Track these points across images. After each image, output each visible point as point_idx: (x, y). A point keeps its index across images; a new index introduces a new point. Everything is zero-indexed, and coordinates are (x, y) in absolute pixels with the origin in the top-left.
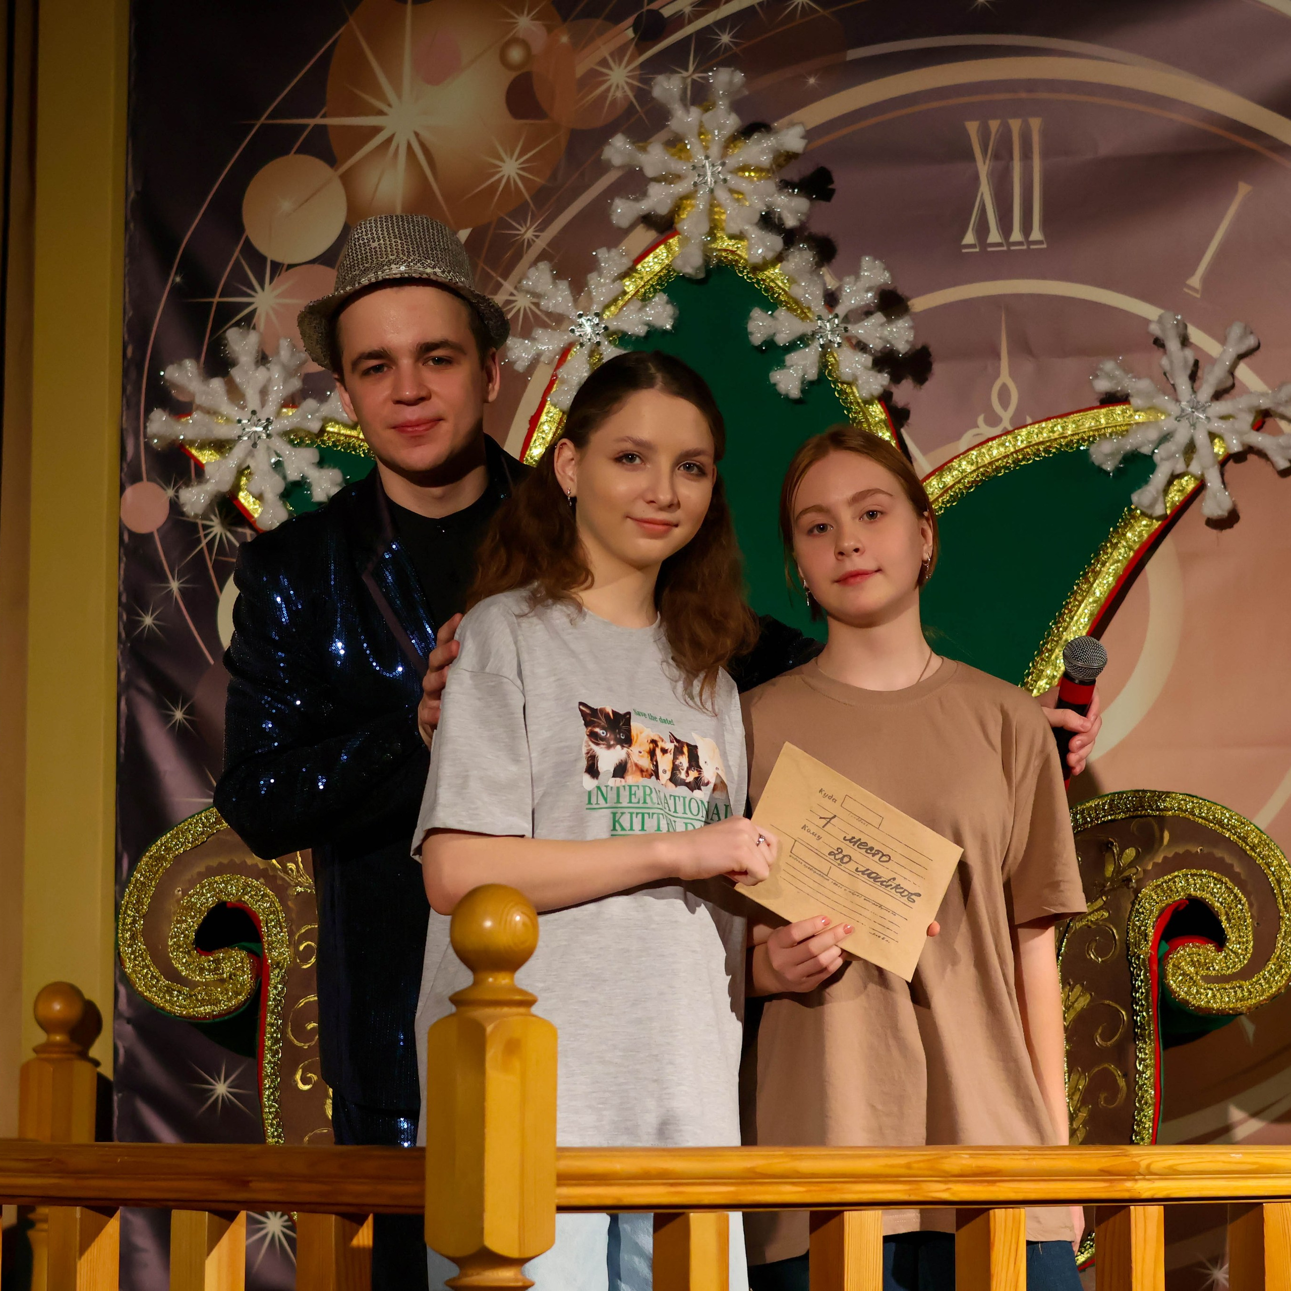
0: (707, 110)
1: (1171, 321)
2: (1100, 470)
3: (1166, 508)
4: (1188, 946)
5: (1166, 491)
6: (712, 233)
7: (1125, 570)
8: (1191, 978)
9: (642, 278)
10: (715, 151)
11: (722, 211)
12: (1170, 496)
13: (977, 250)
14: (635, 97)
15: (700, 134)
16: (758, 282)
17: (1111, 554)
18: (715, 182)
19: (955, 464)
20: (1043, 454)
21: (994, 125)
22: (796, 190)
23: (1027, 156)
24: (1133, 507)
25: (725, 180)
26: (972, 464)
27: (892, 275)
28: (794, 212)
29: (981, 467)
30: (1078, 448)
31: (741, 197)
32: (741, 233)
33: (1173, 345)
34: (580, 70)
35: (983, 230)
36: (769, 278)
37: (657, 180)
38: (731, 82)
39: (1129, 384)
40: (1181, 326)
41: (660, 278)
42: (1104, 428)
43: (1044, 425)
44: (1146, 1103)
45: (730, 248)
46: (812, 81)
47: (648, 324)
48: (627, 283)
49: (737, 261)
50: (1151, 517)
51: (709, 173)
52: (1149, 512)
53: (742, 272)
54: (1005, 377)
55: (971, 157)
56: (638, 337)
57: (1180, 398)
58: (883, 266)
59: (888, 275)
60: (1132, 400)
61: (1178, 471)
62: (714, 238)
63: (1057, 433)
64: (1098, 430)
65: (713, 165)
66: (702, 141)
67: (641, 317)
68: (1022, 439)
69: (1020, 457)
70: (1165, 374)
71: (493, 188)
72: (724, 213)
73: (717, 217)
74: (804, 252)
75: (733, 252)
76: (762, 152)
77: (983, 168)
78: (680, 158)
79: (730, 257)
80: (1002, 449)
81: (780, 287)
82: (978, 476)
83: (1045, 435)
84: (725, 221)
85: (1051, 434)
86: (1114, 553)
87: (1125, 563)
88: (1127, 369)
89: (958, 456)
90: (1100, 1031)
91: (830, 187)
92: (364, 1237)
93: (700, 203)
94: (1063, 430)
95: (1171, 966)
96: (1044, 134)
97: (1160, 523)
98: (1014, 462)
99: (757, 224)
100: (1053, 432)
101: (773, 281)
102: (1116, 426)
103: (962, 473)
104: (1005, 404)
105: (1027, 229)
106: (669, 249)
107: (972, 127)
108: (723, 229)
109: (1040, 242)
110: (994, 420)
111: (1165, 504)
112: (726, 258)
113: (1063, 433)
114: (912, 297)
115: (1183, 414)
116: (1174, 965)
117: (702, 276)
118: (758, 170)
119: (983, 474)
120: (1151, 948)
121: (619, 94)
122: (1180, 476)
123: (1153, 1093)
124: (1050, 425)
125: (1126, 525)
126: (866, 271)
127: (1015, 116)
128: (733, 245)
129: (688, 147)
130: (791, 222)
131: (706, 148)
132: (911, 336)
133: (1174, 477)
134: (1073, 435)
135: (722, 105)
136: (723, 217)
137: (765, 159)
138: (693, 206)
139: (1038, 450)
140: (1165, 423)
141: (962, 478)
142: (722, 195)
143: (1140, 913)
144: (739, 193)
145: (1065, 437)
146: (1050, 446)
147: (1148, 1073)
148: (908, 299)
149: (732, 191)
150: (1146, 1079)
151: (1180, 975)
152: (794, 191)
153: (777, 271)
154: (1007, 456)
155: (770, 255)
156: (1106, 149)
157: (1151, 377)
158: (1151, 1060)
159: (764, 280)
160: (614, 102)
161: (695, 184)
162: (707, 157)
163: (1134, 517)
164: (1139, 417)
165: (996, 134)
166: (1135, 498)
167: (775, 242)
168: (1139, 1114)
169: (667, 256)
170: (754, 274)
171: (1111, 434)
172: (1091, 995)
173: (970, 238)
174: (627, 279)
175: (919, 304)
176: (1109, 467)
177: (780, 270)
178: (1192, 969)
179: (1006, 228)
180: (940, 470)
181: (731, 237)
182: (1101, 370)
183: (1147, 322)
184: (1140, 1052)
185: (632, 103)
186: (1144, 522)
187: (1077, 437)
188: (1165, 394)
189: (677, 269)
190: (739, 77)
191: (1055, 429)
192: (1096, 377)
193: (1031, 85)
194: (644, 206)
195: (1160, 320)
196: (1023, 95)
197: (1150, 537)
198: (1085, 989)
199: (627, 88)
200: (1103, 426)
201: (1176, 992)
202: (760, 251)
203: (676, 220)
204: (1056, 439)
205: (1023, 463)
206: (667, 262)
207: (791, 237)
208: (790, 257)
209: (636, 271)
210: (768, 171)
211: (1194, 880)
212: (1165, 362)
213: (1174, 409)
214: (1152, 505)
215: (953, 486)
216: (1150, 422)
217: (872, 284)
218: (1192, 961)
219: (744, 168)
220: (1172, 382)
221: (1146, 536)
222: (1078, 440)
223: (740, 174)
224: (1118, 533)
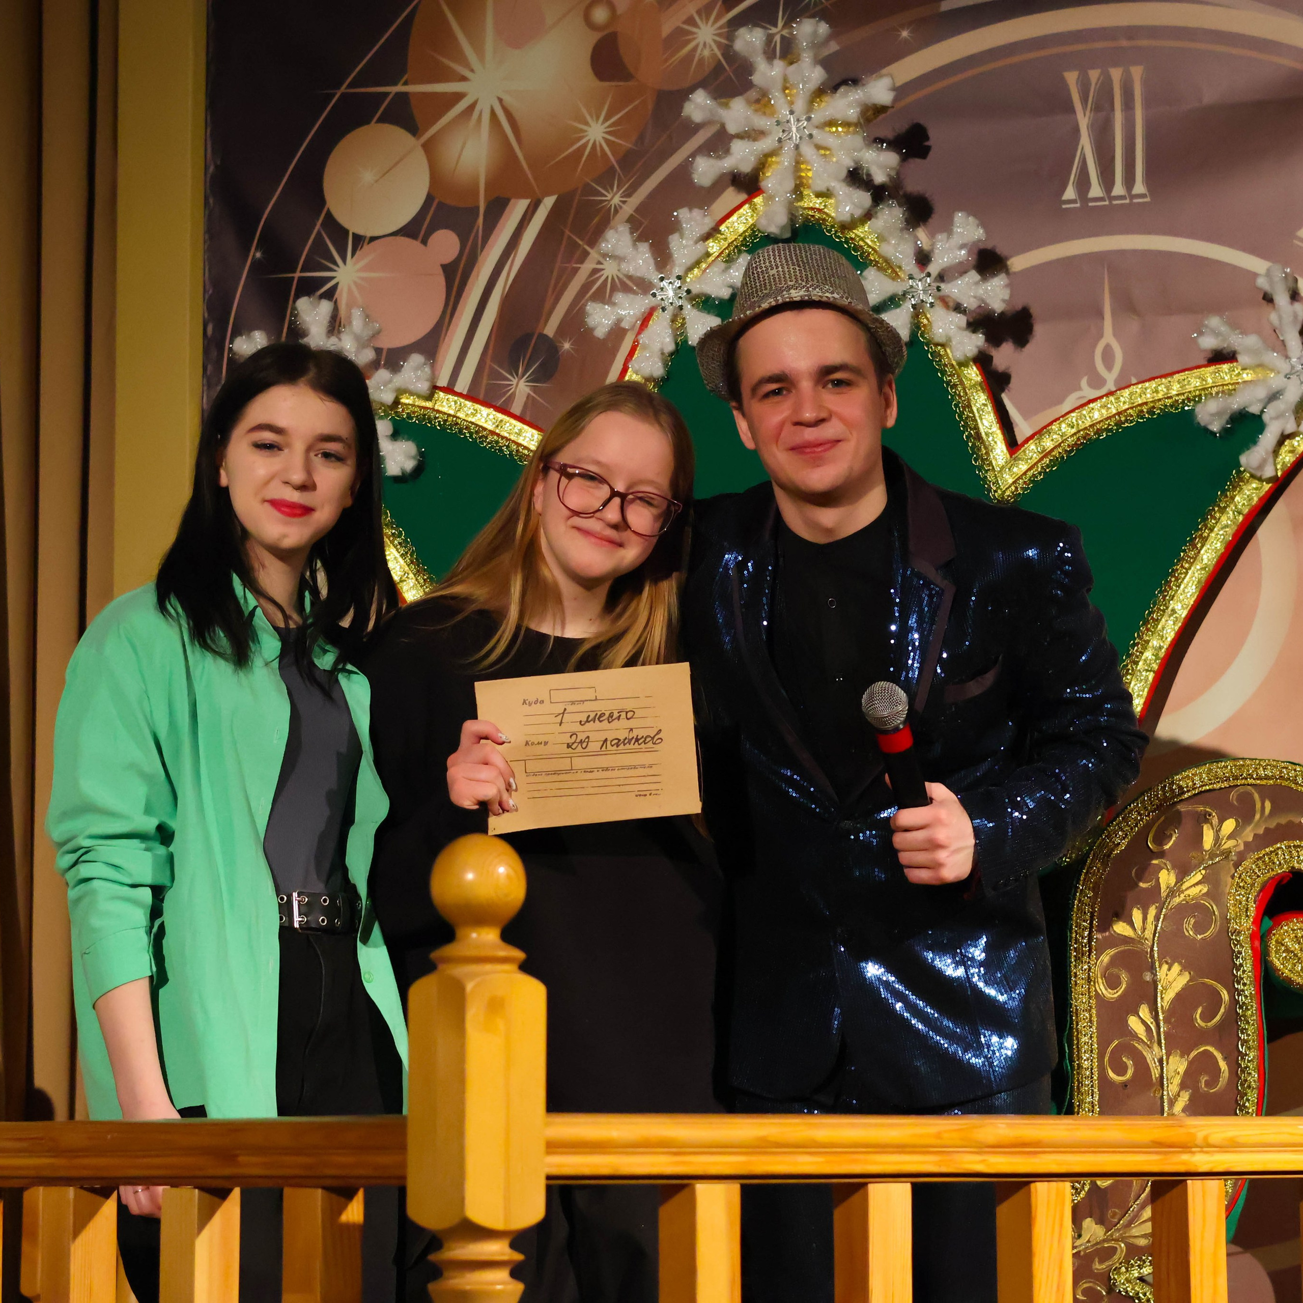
0: (791, 63)
1: (1278, 275)
2: (1206, 430)
3: (1277, 470)
4: (1293, 921)
5: (1276, 452)
6: (798, 190)
7: (1234, 535)
8: (1295, 955)
9: (725, 239)
10: (800, 105)
11: (808, 168)
12: (1281, 457)
13: (1078, 205)
14: (723, 55)
15: (785, 88)
16: (847, 242)
17: (1219, 519)
18: (801, 138)
19: (1054, 427)
20: (1147, 416)
21: (1094, 75)
22: (885, 145)
23: (1128, 106)
24: (1242, 469)
25: (811, 136)
26: (1073, 427)
27: (987, 231)
28: (882, 167)
29: (1082, 430)
30: (1183, 408)
31: (828, 153)
32: (828, 190)
33: (1282, 299)
34: (667, 29)
35: (1083, 184)
36: (859, 236)
37: (739, 136)
38: (815, 33)
39: (1236, 341)
40: (1290, 280)
41: (745, 239)
42: (1211, 387)
43: (1147, 384)
44: (1249, 1087)
45: (817, 206)
46: (905, 34)
47: (731, 287)
48: (711, 244)
49: (824, 220)
50: (1260, 479)
51: (794, 129)
52: (1259, 474)
53: (829, 231)
54: (1109, 337)
55: (1071, 110)
56: (722, 301)
57: (1290, 354)
58: (977, 222)
59: (981, 231)
60: (1240, 358)
61: (1288, 432)
62: (800, 197)
63: (1162, 393)
64: (1204, 389)
65: (798, 120)
66: (786, 96)
67: (724, 279)
68: (1124, 401)
69: (1123, 419)
70: (1275, 331)
71: (581, 151)
72: (810, 170)
73: (803, 174)
74: (895, 209)
75: (820, 210)
76: (850, 106)
77: (1084, 121)
78: (764, 113)
79: (817, 215)
80: (1104, 411)
81: (869, 246)
82: (1078, 439)
83: (1148, 396)
84: (811, 178)
85: (1155, 394)
86: (1222, 518)
87: (1235, 528)
88: (1235, 325)
89: (1058, 419)
90: (1199, 1011)
91: (927, 143)
92: (354, 1212)
93: (785, 160)
94: (1168, 390)
95: (1274, 943)
96: (1146, 83)
97: (1270, 485)
98: (1116, 425)
99: (844, 180)
100: (1157, 392)
101: (862, 239)
102: (1223, 385)
103: (1062, 436)
104: (1109, 367)
105: (1129, 181)
106: (754, 209)
107: (1071, 78)
108: (809, 187)
109: (1142, 196)
110: (1097, 381)
111: (1275, 465)
112: (813, 216)
113: (1167, 394)
114: (1011, 257)
115: (1293, 371)
116: (1277, 941)
117: (788, 235)
118: (846, 124)
119: (1084, 438)
120: (1253, 923)
121: (706, 53)
122: (1291, 436)
123: (1256, 1076)
124: (1154, 385)
125: (1234, 488)
126: (958, 227)
127: (1115, 65)
128: (821, 203)
129: (772, 102)
130: (880, 178)
131: (791, 103)
132: (1006, 294)
133: (1284, 438)
134: (1177, 395)
135: (807, 58)
136: (810, 174)
137: (852, 113)
138: (778, 163)
139: (1142, 411)
140: (1275, 381)
141: (1063, 442)
142: (808, 151)
143: (1240, 887)
144: (826, 149)
145: (1171, 397)
146: (1154, 407)
147: (1252, 1055)
148: (1007, 259)
149: (818, 147)
150: (1249, 1061)
151: (1284, 952)
152: (882, 145)
153: (866, 228)
154: (1109, 418)
155: (858, 213)
156: (1210, 95)
157: (1259, 333)
158: (1254, 1041)
159: (852, 239)
160: (701, 60)
161: (780, 140)
162: (792, 112)
163: (1242, 480)
164: (1247, 376)
165: (1096, 84)
166: (1243, 459)
167: (864, 198)
168: (1242, 1098)
169: (752, 216)
170: (842, 233)
171: (1217, 393)
172: (1190, 974)
173: (1070, 193)
174: (711, 240)
175: (1018, 263)
176: (1215, 427)
177: (869, 228)
178: (1297, 946)
179: (1107, 181)
180: (1038, 434)
181: (819, 195)
182: (1207, 326)
183: (1255, 275)
184: (1242, 1033)
185: (720, 61)
186: (1254, 485)
187: (1183, 397)
188: (1274, 350)
189: (761, 229)
190: (823, 28)
191: (1160, 388)
192: (1201, 333)
193: (1132, 32)
194: (728, 164)
195: (1268, 274)
196: (1124, 43)
197: (1260, 499)
198: (1184, 968)
199: (713, 44)
200: (1210, 385)
201: (1280, 970)
202: (848, 208)
203: (761, 178)
204: (1160, 400)
205: (1126, 425)
206: (751, 221)
207: (879, 194)
208: (879, 214)
209: (719, 232)
210: (856, 125)
211: (1298, 851)
212: (1273, 317)
213: (1284, 366)
214: (1261, 466)
215: (1052, 450)
216: (1258, 380)
217: (965, 241)
218: (1296, 937)
219: (831, 123)
220: (1281, 338)
221: (1256, 499)
222: (1183, 400)
223: (827, 129)
224: (1226, 496)
